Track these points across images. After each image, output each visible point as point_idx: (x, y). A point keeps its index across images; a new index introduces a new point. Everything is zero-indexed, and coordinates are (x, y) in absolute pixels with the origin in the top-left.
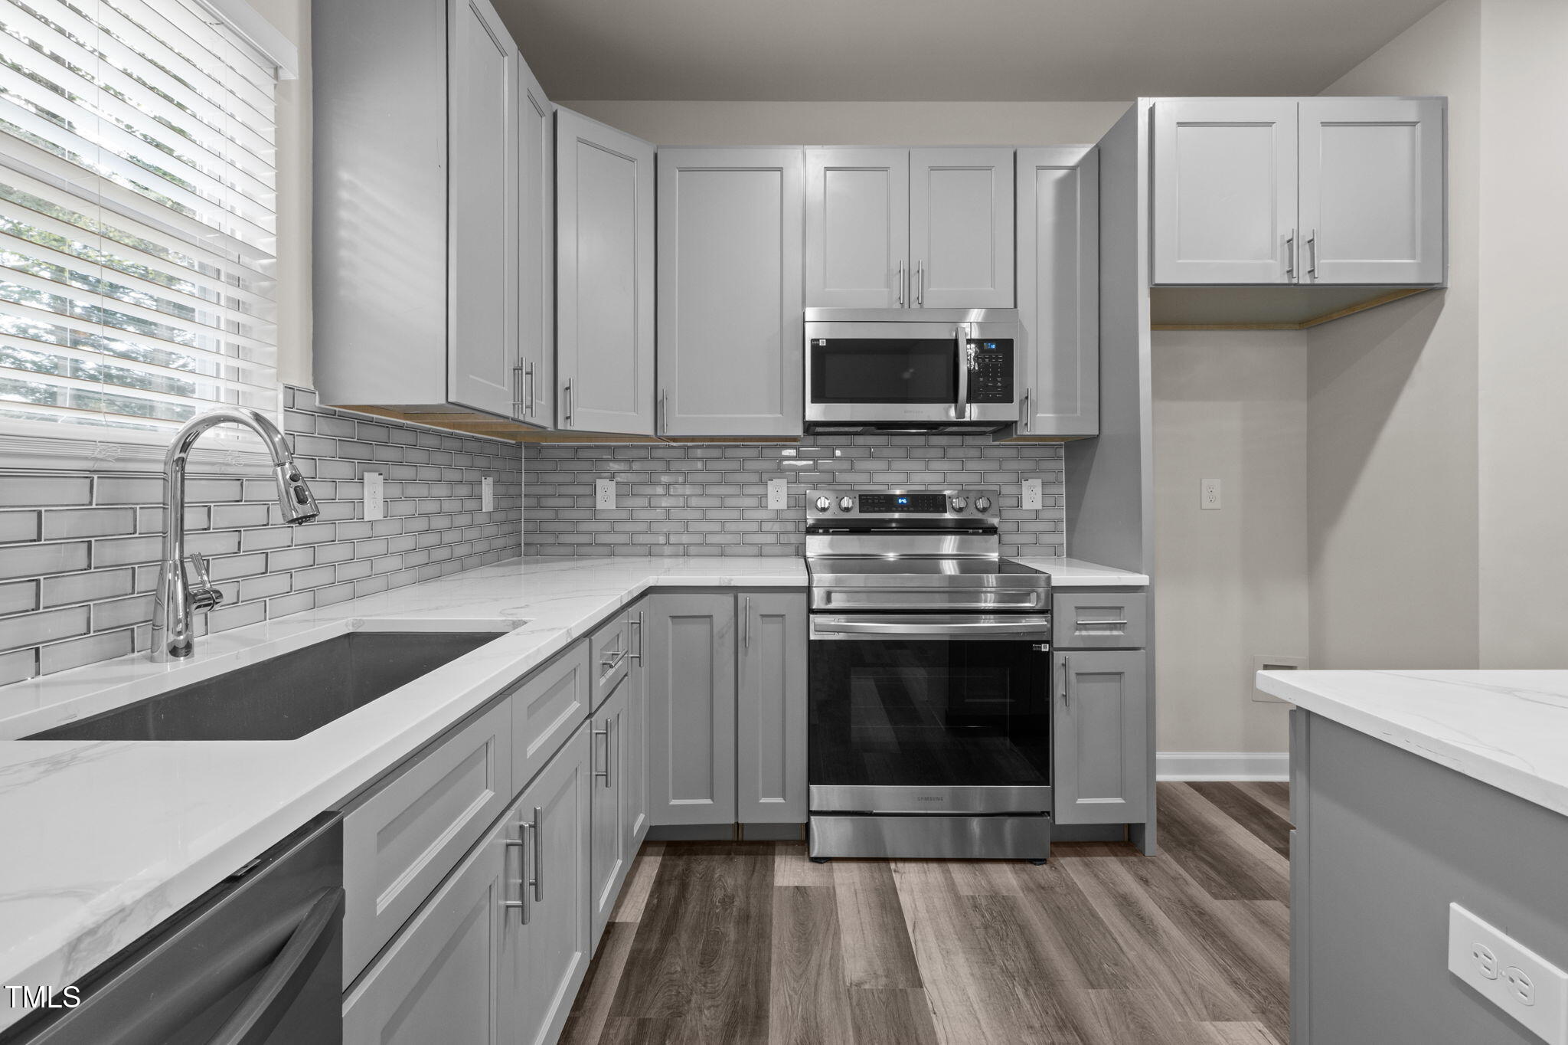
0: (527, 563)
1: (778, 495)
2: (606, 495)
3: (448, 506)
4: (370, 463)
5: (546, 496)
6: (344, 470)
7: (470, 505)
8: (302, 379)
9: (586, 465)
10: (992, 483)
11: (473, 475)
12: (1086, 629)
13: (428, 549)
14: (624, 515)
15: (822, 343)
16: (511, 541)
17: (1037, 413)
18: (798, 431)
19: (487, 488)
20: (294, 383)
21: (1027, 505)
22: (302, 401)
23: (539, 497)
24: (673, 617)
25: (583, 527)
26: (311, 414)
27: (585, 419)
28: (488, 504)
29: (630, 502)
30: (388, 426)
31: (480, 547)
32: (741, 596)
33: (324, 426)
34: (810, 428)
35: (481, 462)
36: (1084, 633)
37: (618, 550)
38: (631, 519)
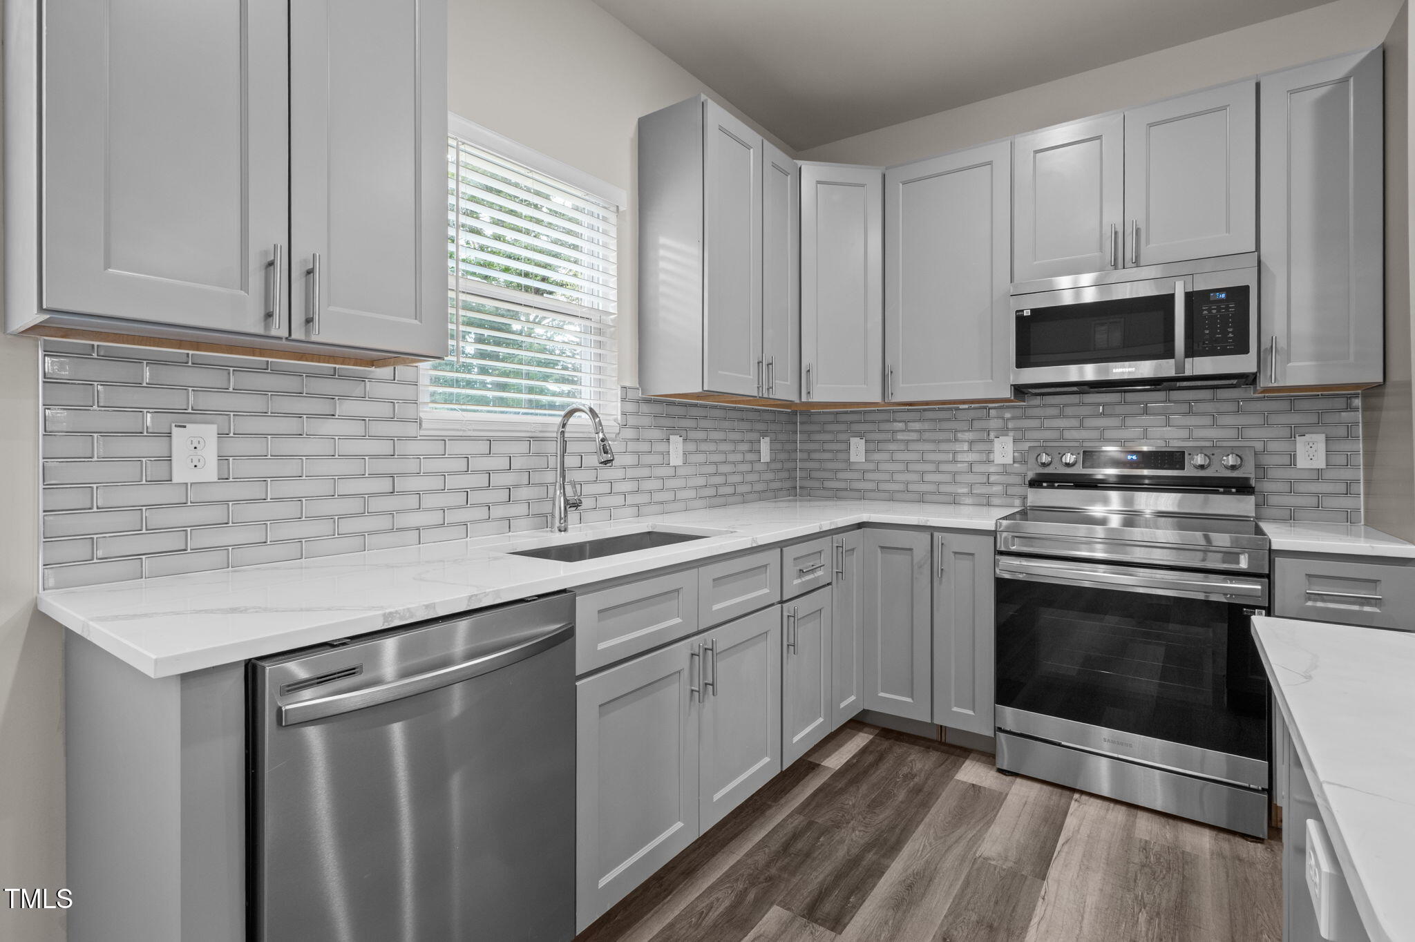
0: (800, 501)
1: (1004, 451)
2: (858, 451)
3: (731, 457)
4: (673, 430)
5: (815, 451)
6: (656, 434)
7: (750, 457)
8: (631, 381)
9: (842, 427)
10: (1251, 439)
11: (754, 436)
12: (1324, 601)
13: (716, 486)
14: (871, 466)
15: (1027, 313)
16: (788, 484)
17: (1289, 361)
18: (1007, 393)
19: (765, 445)
20: (627, 384)
21: (1302, 463)
22: (631, 395)
23: (809, 452)
24: (882, 547)
25: (841, 475)
26: (637, 402)
27: (822, 392)
28: (765, 456)
29: (877, 456)
30: (685, 405)
31: (759, 487)
32: (936, 534)
33: (645, 408)
34: (1021, 391)
35: (761, 426)
36: (1320, 604)
37: (868, 495)
38: (877, 470)
